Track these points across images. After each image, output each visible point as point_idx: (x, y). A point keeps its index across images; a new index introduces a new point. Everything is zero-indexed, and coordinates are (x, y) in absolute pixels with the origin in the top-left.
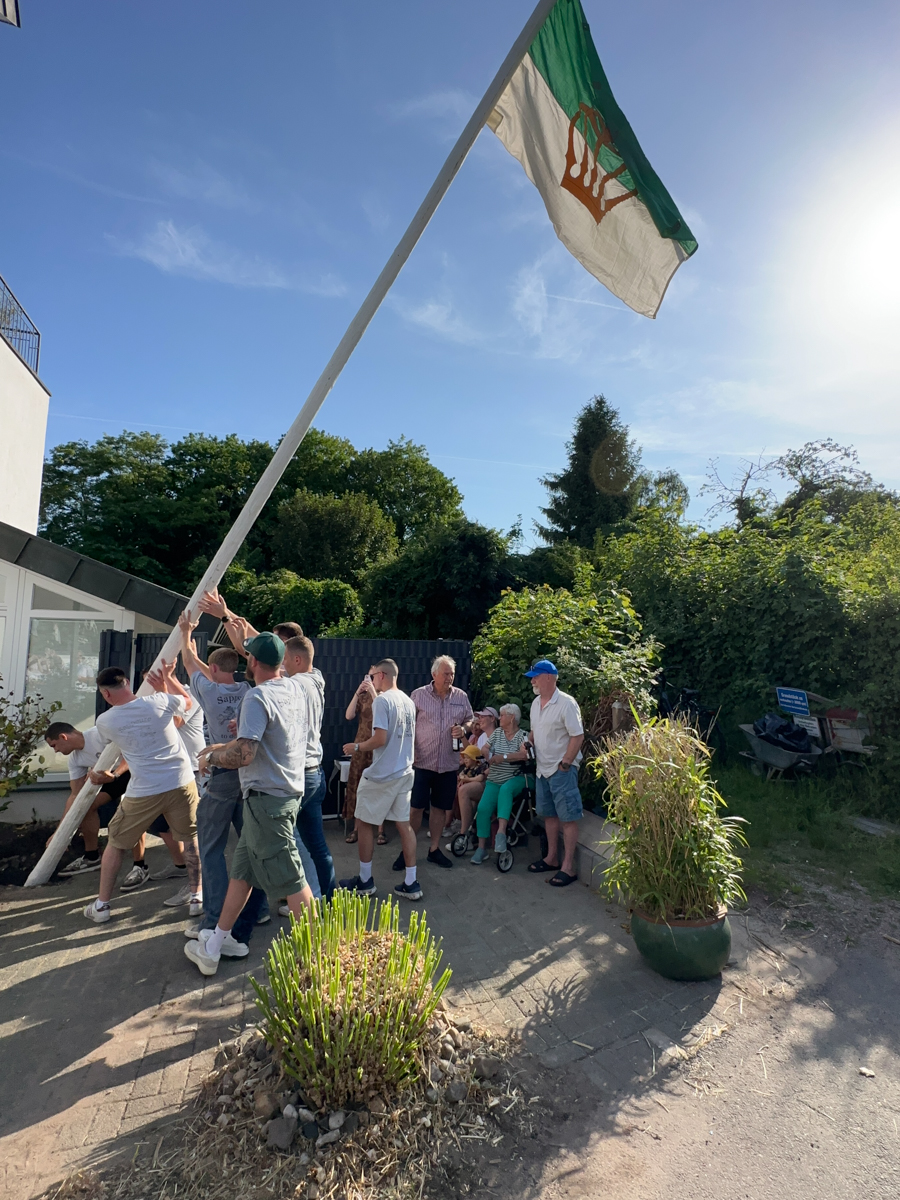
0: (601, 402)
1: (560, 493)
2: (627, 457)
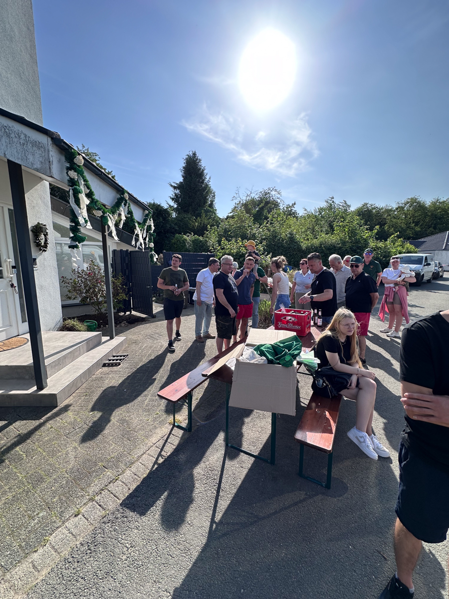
0: (194, 154)
1: (178, 191)
2: (204, 180)
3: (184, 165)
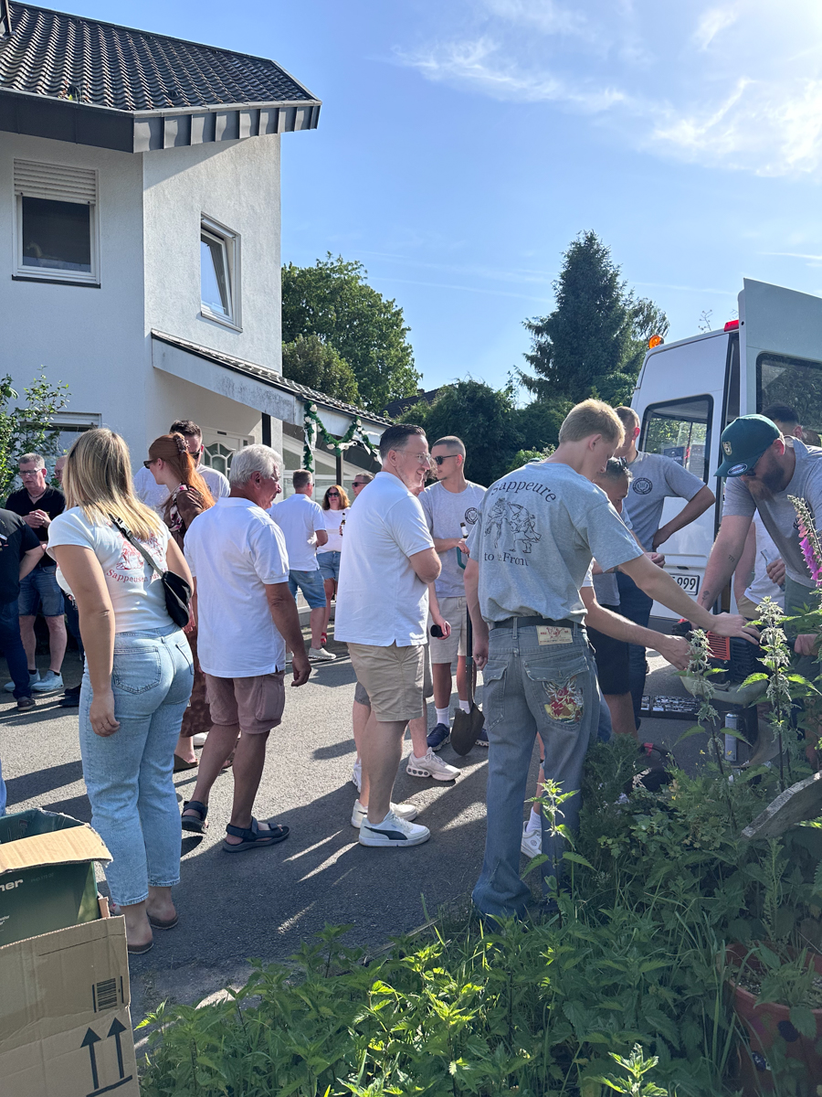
0: (591, 239)
1: (545, 339)
2: (617, 300)
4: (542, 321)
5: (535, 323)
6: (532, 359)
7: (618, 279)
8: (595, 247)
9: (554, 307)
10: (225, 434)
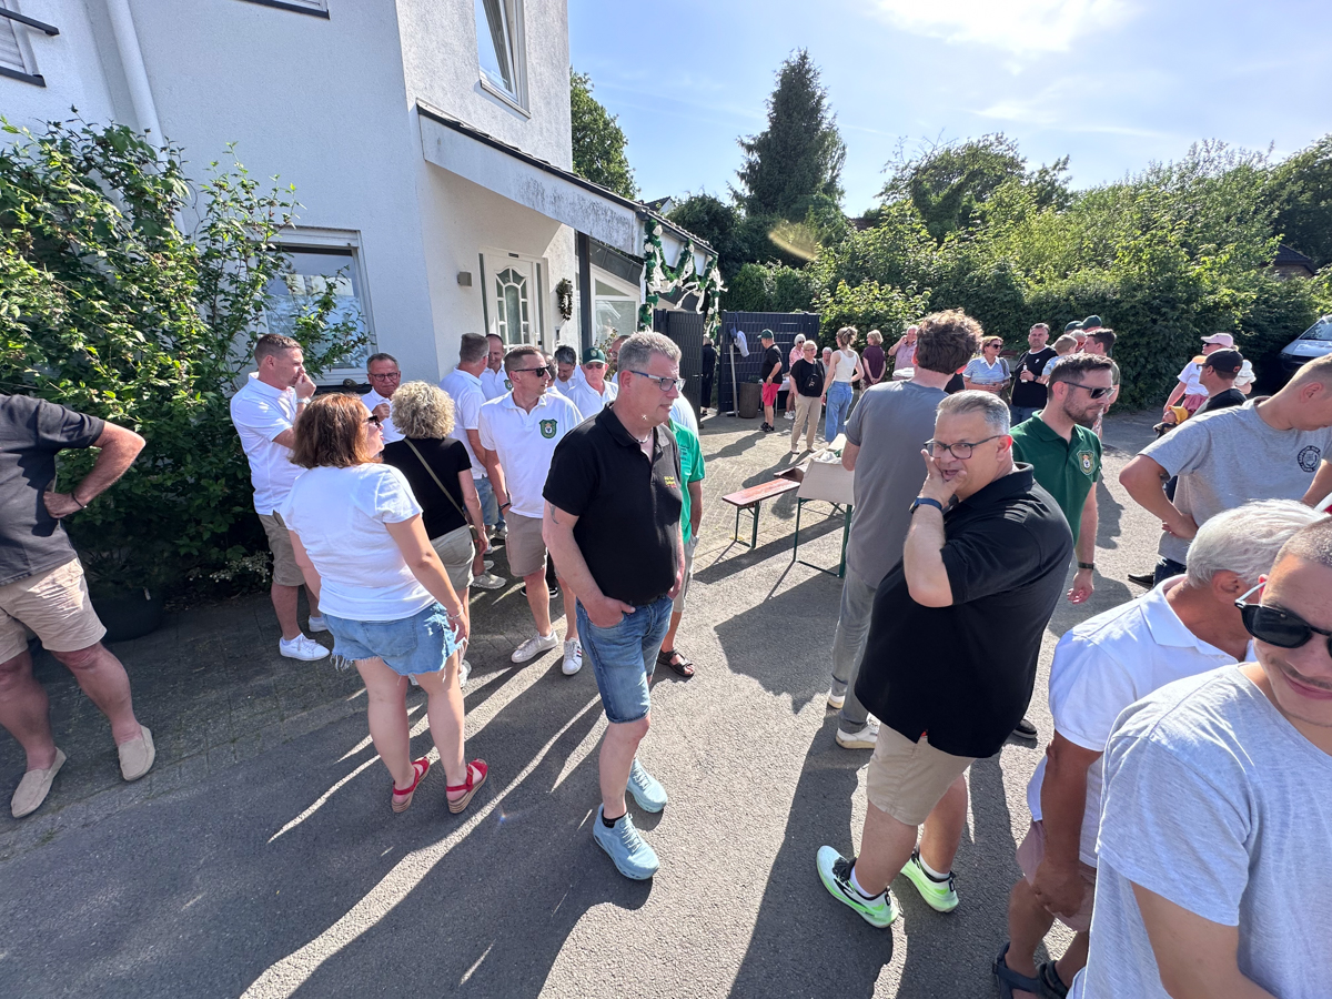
0: (803, 59)
1: (755, 157)
2: (820, 123)
3: (776, 89)
4: (754, 139)
5: (746, 141)
6: (743, 176)
7: (825, 102)
8: (807, 66)
9: (765, 126)
10: (517, 256)
